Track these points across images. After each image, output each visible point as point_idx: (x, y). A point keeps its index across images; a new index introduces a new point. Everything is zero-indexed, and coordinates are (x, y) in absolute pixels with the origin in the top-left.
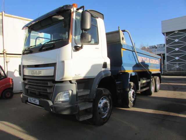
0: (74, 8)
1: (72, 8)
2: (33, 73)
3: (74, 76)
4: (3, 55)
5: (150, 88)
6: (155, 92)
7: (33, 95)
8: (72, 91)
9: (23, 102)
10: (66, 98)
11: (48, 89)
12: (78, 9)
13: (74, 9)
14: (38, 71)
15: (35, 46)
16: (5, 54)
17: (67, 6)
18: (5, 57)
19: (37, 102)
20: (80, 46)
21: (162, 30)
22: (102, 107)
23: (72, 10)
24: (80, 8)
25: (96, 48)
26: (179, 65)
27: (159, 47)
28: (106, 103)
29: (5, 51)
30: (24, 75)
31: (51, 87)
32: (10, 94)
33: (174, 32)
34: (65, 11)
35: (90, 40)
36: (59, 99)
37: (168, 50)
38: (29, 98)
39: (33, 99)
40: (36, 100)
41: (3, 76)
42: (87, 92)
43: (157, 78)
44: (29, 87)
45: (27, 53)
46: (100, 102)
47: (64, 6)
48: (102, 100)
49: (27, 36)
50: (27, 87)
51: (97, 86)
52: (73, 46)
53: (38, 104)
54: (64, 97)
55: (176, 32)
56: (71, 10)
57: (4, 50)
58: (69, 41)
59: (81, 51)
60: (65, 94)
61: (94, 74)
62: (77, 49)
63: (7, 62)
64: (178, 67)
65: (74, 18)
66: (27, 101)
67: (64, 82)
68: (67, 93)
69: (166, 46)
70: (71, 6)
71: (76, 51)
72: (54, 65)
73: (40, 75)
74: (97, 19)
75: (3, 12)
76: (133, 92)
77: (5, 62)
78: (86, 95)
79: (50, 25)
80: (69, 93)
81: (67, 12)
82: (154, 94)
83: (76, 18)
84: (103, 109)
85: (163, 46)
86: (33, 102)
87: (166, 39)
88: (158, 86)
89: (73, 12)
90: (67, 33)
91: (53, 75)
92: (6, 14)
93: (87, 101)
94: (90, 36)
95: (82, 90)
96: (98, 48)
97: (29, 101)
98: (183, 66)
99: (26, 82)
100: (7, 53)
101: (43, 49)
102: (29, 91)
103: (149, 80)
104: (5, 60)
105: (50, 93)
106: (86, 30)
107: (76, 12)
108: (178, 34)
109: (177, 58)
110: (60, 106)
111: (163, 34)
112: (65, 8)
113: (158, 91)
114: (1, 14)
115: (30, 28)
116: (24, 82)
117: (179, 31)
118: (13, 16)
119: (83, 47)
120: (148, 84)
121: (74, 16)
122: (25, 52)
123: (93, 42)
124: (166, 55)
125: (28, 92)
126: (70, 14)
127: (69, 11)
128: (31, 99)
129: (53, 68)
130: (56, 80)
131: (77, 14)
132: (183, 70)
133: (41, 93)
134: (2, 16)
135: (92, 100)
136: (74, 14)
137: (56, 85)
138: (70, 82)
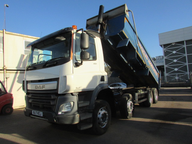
0: (74, 29)
1: (72, 30)
2: (37, 87)
3: (75, 89)
4: (3, 71)
5: (147, 99)
6: (153, 103)
7: (37, 108)
8: (74, 102)
9: (26, 116)
10: (68, 109)
11: (51, 102)
12: (77, 31)
13: (74, 31)
14: (41, 85)
15: (38, 63)
16: (5, 70)
17: (68, 28)
18: (5, 73)
19: (41, 114)
20: (80, 62)
21: (160, 42)
22: (101, 117)
23: (73, 32)
24: (80, 30)
25: (94, 64)
26: (178, 76)
27: (158, 59)
28: (105, 113)
29: (5, 68)
30: (28, 90)
31: (54, 100)
32: (9, 109)
33: (171, 44)
34: (66, 33)
35: (88, 57)
36: (62, 110)
37: (167, 61)
38: (33, 111)
39: (37, 112)
40: (40, 112)
41: (3, 92)
42: (87, 104)
43: (154, 89)
44: (33, 101)
45: (31, 70)
46: (99, 113)
47: (65, 29)
48: (101, 111)
49: (31, 54)
50: (30, 101)
51: (96, 98)
52: (74, 62)
53: (42, 115)
54: (66, 108)
55: (173, 44)
56: (71, 32)
57: (4, 66)
58: (71, 58)
59: (81, 66)
60: (67, 106)
61: (93, 87)
62: (77, 65)
63: (7, 78)
64: (177, 78)
65: (74, 38)
66: (31, 114)
67: (66, 94)
68: (69, 104)
69: (165, 58)
70: (72, 29)
71: (76, 67)
72: (57, 79)
73: (44, 89)
74: (95, 38)
75: (4, 30)
76: (131, 103)
77: (5, 78)
78: (86, 106)
79: (52, 44)
80: (71, 104)
81: (68, 33)
82: (152, 105)
83: (76, 38)
84: (102, 119)
85: (162, 57)
86: (37, 115)
87: (164, 51)
88: (156, 97)
89: (74, 33)
90: (68, 52)
91: (56, 88)
92: (7, 32)
93: (87, 112)
94: (88, 54)
95: (82, 102)
96: (96, 64)
97: (33, 114)
98: (182, 77)
99: (30, 96)
100: (7, 69)
101: (47, 65)
102: (33, 105)
103: (146, 92)
104: (5, 76)
105: (54, 105)
106: (85, 49)
107: (76, 33)
108: (175, 46)
109: (176, 69)
110: (63, 117)
111: (161, 46)
112: (66, 30)
113: (157, 102)
114: (2, 31)
115: (34, 46)
116: (27, 97)
117: (176, 43)
118: (13, 33)
119: (83, 63)
120: (146, 96)
121: (74, 37)
122: (29, 68)
123: (91, 58)
124: (165, 66)
125: (31, 106)
126: (71, 35)
127: (70, 33)
128: (35, 111)
129: (56, 82)
130: (59, 93)
131: (77, 35)
132: (182, 81)
133: (44, 106)
134: (3, 34)
135: (92, 111)
136: (75, 35)
137: (59, 97)
138: (72, 94)
